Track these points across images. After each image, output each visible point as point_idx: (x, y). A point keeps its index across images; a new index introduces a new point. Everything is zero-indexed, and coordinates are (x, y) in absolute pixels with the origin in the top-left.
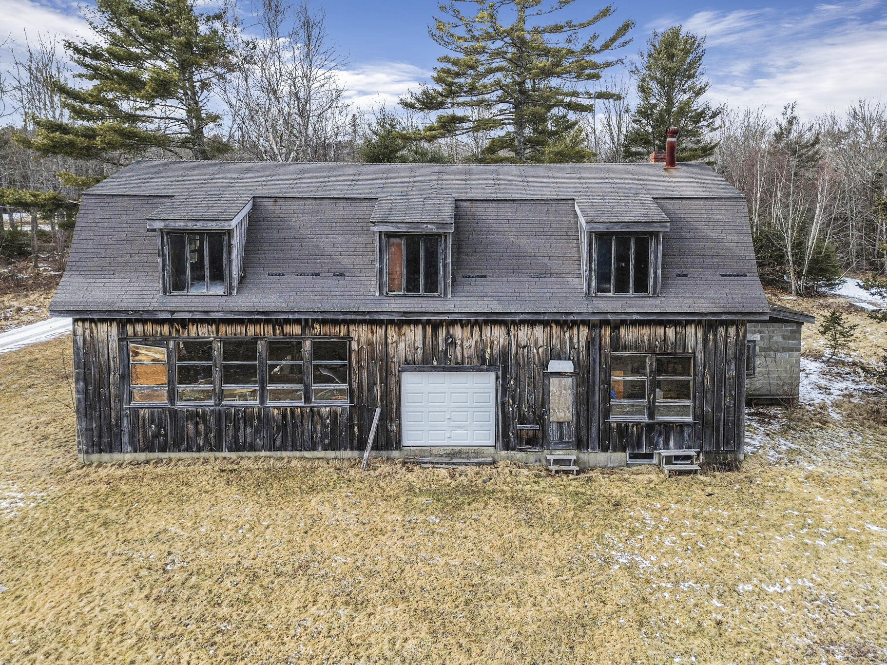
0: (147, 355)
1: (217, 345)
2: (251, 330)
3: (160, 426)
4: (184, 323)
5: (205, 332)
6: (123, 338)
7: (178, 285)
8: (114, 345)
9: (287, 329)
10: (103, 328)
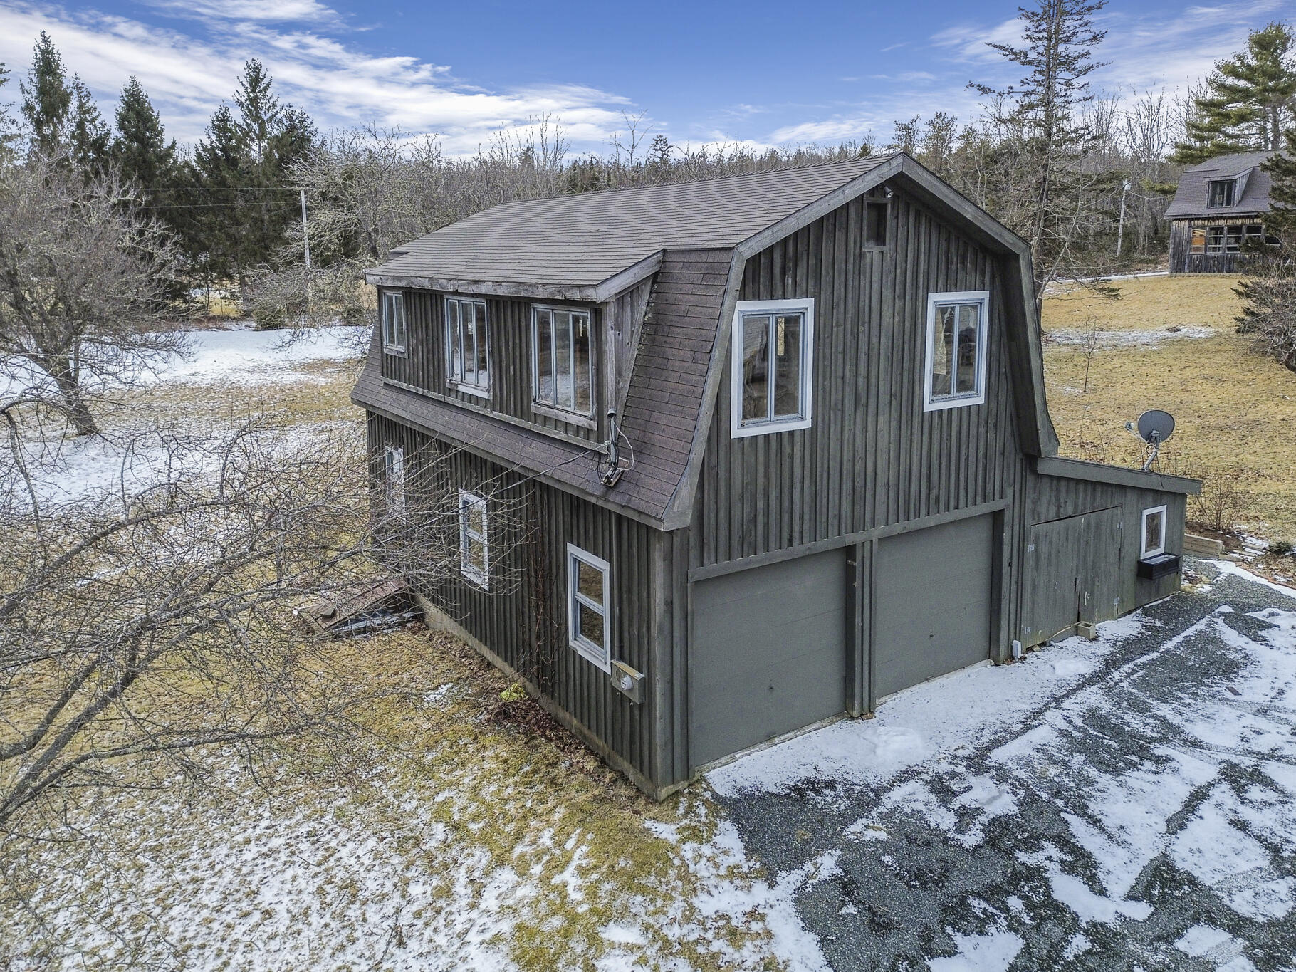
0: (1199, 233)
1: (1225, 228)
2: (1240, 222)
3: (1200, 262)
4: (1213, 219)
5: (1222, 223)
6: (1190, 227)
7: (1212, 203)
8: (1186, 229)
9: (1255, 220)
10: (1183, 222)
